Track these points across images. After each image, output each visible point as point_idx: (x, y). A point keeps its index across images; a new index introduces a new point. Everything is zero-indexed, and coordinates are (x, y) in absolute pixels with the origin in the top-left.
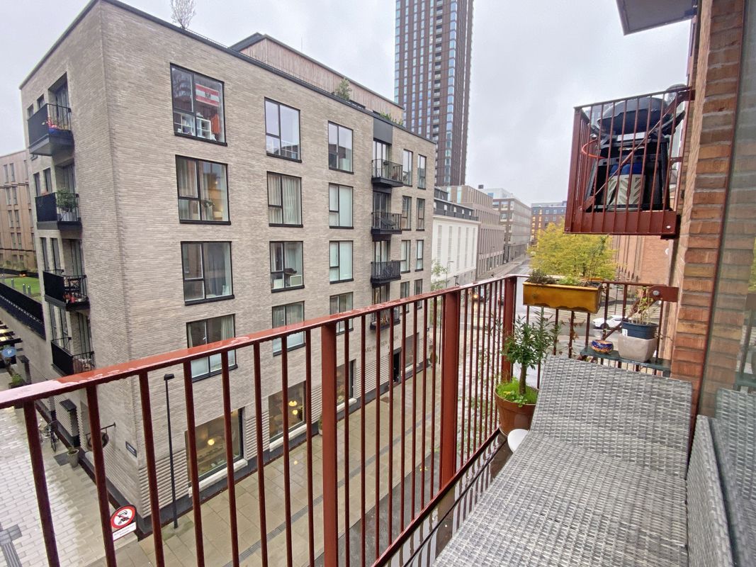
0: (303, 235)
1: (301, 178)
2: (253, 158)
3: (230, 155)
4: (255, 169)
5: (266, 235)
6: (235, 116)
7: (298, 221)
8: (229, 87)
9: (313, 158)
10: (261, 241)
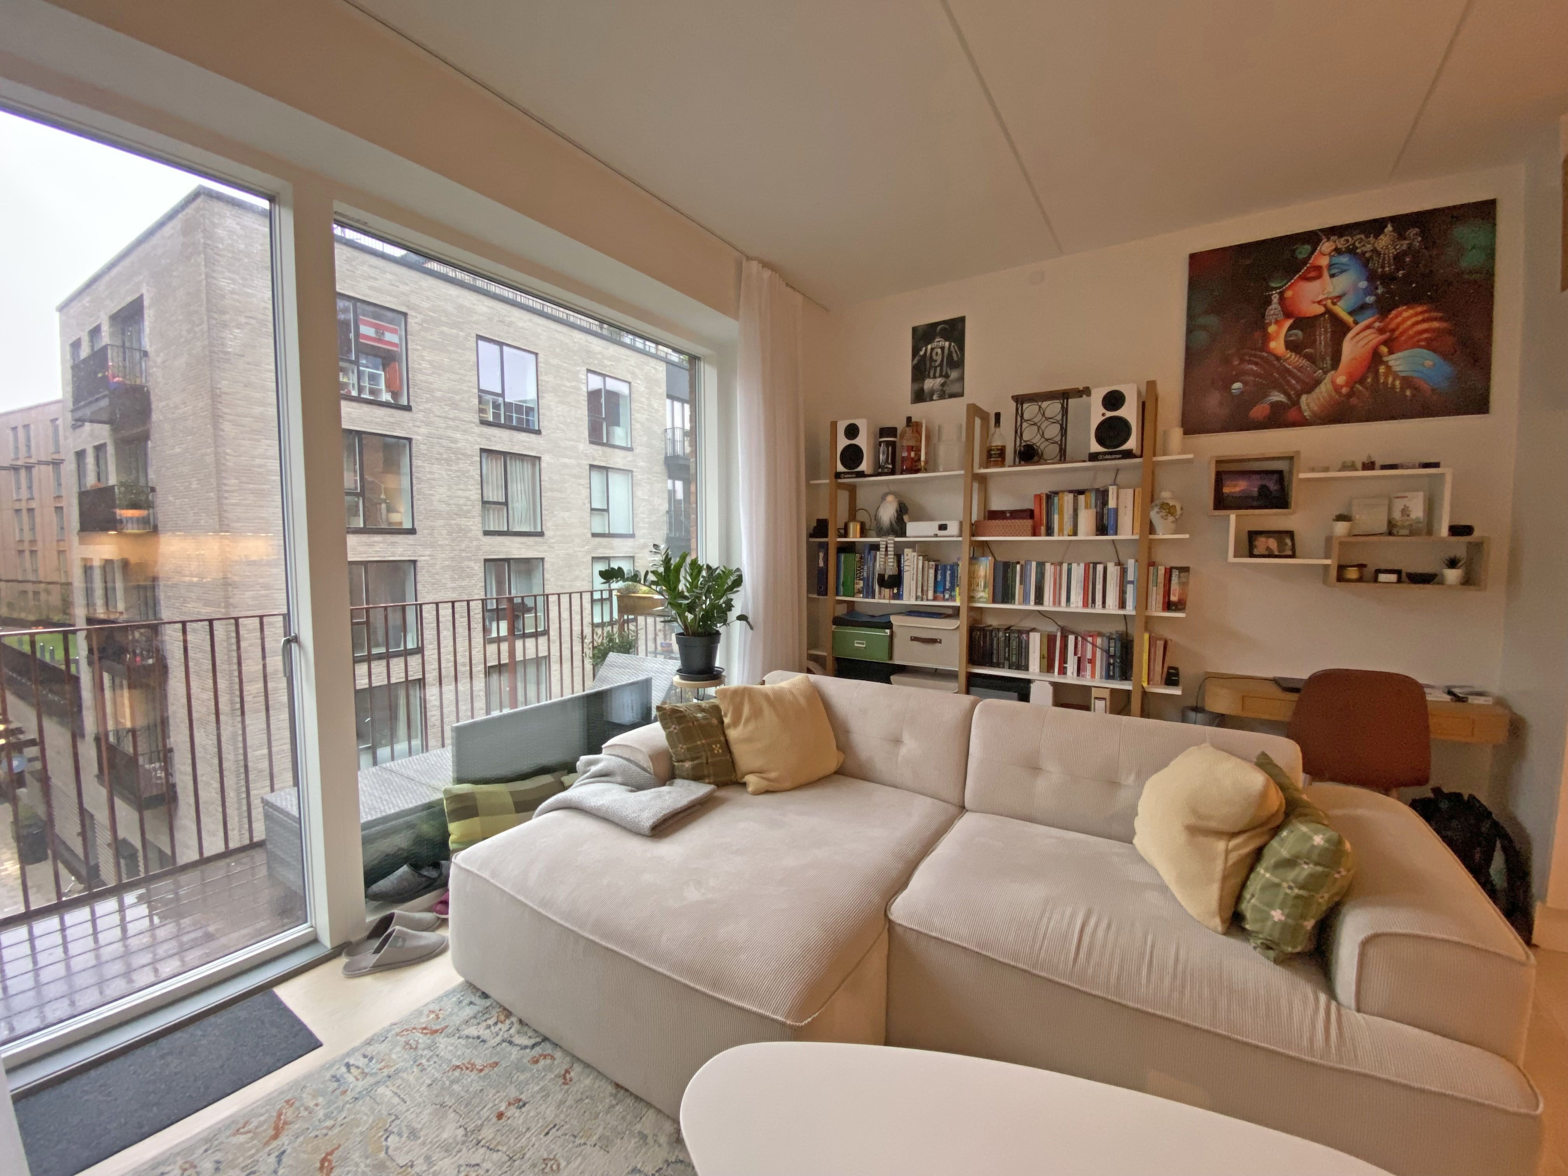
0: (546, 548)
1: (539, 458)
2: (456, 429)
3: (418, 424)
4: (459, 445)
5: (478, 548)
6: (425, 365)
7: (535, 527)
8: (416, 320)
9: (561, 426)
10: (469, 559)
